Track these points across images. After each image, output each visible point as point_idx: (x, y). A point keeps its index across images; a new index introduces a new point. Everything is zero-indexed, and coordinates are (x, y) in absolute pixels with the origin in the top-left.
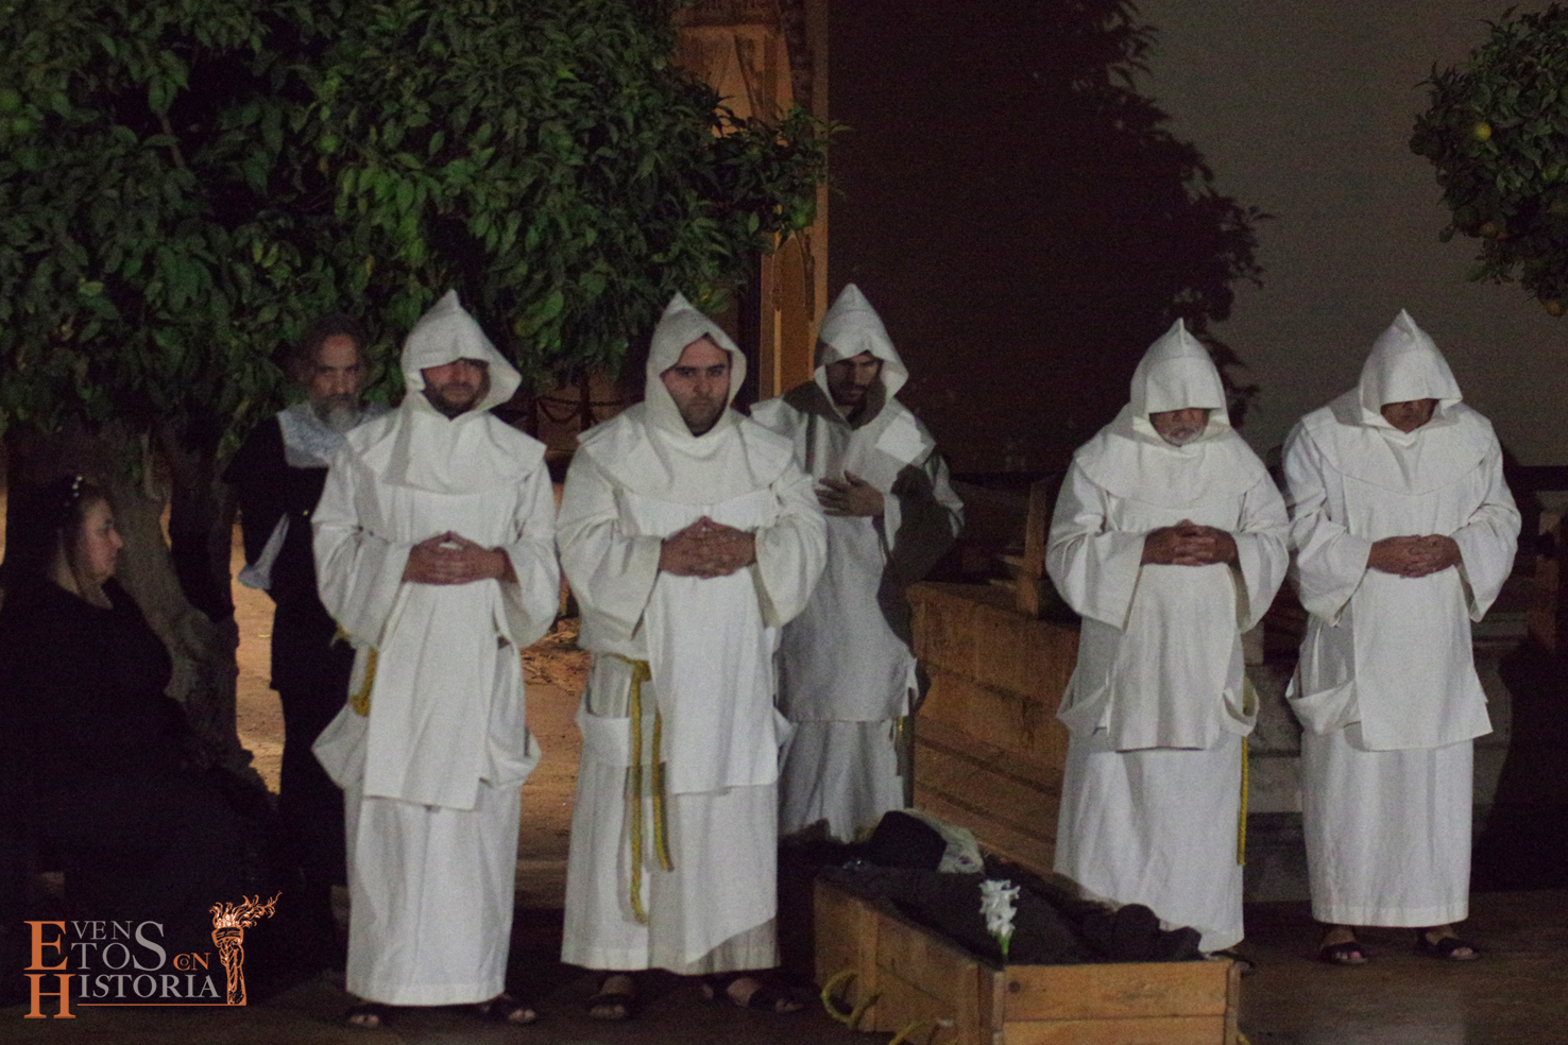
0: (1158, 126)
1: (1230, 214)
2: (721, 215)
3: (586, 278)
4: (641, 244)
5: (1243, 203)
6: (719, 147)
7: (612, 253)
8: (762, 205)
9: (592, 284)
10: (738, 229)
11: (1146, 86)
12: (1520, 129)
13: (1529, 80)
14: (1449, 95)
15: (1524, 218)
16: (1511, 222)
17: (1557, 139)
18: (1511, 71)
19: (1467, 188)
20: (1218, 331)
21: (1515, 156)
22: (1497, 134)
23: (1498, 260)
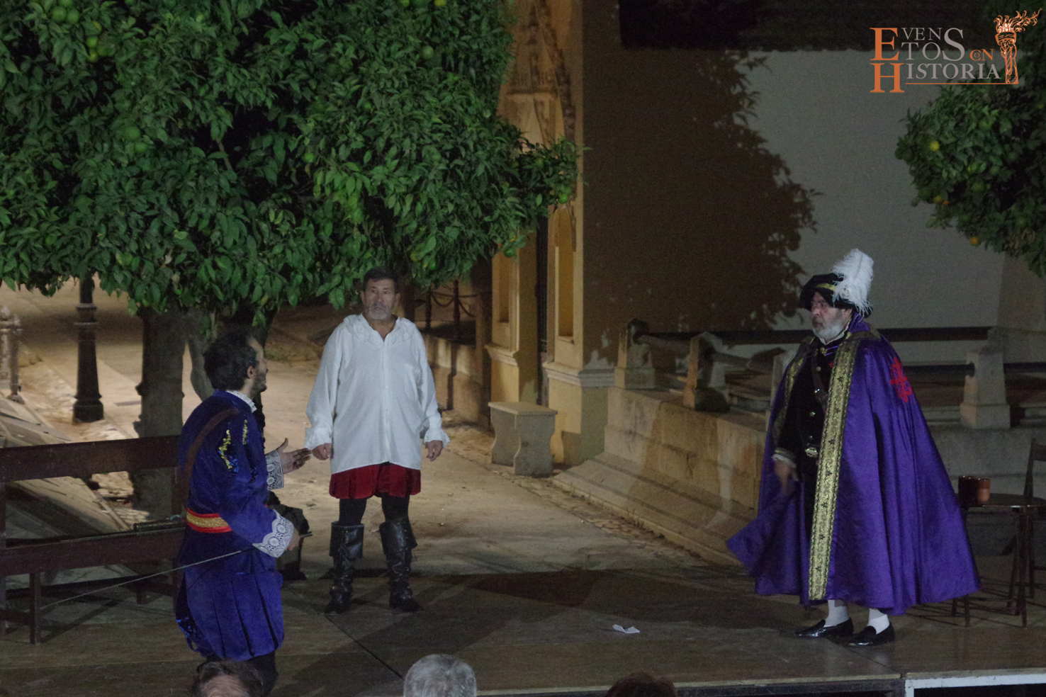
0: (760, 146)
1: (799, 193)
2: (521, 196)
3: (447, 229)
4: (478, 211)
5: (806, 187)
6: (520, 159)
7: (463, 217)
8: (543, 190)
9: (452, 233)
10: (531, 203)
11: (753, 125)
12: (955, 144)
13: (961, 117)
14: (917, 126)
15: (958, 192)
16: (950, 195)
17: (976, 148)
18: (951, 113)
19: (926, 177)
20: (793, 256)
21: (953, 159)
22: (943, 147)
23: (944, 216)
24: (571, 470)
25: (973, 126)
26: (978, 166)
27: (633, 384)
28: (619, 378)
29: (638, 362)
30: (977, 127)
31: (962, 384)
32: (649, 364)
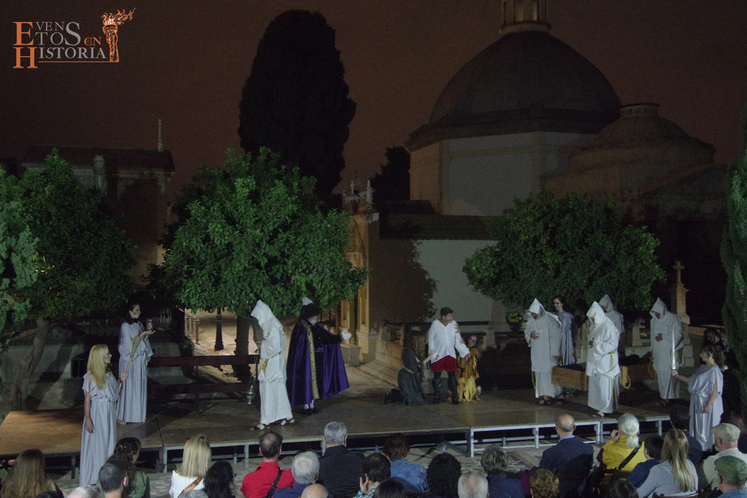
0: (421, 268)
1: (433, 282)
2: (353, 283)
3: (331, 293)
4: (340, 287)
5: (435, 280)
6: (352, 272)
7: (335, 289)
8: (359, 281)
9: (333, 294)
10: (355, 285)
11: (419, 261)
12: (480, 268)
13: (482, 260)
14: (468, 262)
15: (481, 282)
16: (479, 283)
17: (486, 269)
18: (478, 259)
19: (471, 277)
20: (431, 300)
21: (479, 272)
22: (476, 269)
23: (476, 288)
24: (366, 365)
25: (485, 262)
26: (486, 274)
27: (384, 338)
28: (380, 337)
29: (386, 332)
30: (486, 263)
31: (482, 338)
32: (389, 333)
